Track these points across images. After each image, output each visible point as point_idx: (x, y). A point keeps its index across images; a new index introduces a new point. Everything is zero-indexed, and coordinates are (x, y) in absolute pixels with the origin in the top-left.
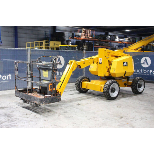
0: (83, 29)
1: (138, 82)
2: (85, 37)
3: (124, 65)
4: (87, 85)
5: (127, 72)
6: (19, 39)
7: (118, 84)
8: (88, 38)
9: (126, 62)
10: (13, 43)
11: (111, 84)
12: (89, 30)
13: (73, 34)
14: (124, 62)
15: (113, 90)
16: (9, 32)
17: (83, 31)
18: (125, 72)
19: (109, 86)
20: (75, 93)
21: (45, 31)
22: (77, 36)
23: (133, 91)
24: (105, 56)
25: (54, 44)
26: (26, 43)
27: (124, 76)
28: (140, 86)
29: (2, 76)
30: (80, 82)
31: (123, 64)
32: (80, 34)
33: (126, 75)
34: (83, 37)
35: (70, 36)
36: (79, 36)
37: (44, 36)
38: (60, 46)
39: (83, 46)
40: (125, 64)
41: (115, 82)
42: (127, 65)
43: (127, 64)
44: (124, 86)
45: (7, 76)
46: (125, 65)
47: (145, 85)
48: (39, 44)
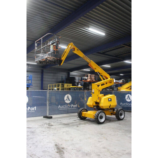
0: (89, 74)
1: (119, 112)
2: (90, 80)
4: (85, 114)
5: (111, 105)
6: (44, 82)
7: (104, 113)
8: (93, 80)
10: (40, 85)
11: (99, 113)
12: (93, 75)
13: (81, 78)
15: (101, 118)
16: (37, 78)
17: (89, 76)
18: (110, 105)
19: (98, 115)
20: (78, 120)
21: (62, 76)
22: (85, 79)
23: (116, 118)
25: (67, 86)
26: (49, 85)
27: (109, 108)
28: (121, 115)
29: (31, 108)
30: (80, 112)
31: (108, 100)
32: (86, 78)
33: (111, 107)
34: (89, 80)
35: (80, 80)
36: (86, 79)
37: (61, 80)
38: (71, 87)
39: (89, 86)
40: (110, 100)
41: (102, 112)
43: (111, 100)
44: (111, 114)
45: (34, 108)
46: (110, 101)
47: (125, 114)
48: (57, 85)
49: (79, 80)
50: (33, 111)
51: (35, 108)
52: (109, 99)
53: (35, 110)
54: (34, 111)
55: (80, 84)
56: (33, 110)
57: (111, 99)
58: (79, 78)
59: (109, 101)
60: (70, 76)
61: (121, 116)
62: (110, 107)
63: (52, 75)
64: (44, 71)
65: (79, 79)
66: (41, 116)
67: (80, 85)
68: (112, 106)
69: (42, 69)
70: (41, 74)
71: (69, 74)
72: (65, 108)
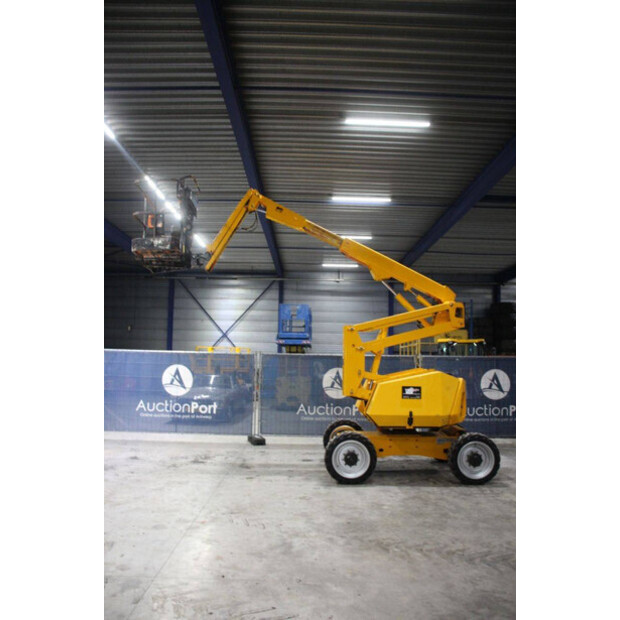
5: (414, 414)
9: (415, 388)
14: (408, 387)
18: (408, 414)
27: (408, 427)
28: (475, 460)
29: (199, 405)
31: (404, 391)
33: (416, 423)
40: (410, 391)
42: (420, 396)
43: (420, 392)
45: (210, 407)
46: (410, 396)
50: (207, 417)
51: (212, 409)
52: (405, 388)
53: (215, 412)
54: (210, 417)
56: (207, 414)
57: (419, 388)
59: (404, 395)
60: (502, 301)
61: (477, 469)
62: (410, 420)
66: (243, 434)
68: (419, 417)
71: (496, 294)
72: (326, 416)
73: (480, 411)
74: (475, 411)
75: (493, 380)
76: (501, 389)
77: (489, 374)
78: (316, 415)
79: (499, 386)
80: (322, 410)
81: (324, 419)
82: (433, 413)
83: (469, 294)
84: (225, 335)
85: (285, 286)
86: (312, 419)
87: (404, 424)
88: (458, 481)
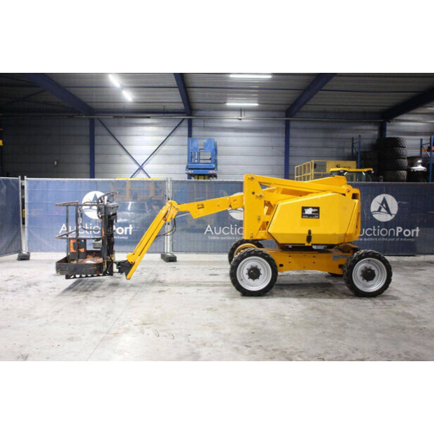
3: (303, 215)
5: (313, 233)
6: (291, 161)
9: (313, 208)
14: (307, 207)
18: (307, 233)
24: (253, 193)
27: (307, 244)
31: (303, 212)
33: (313, 241)
40: (309, 211)
42: (319, 215)
43: (318, 212)
44: (340, 270)
46: (309, 216)
49: (421, 146)
52: (304, 209)
55: (420, 161)
57: (318, 208)
58: (421, 140)
59: (304, 215)
60: (387, 136)
61: (370, 283)
62: (309, 238)
63: (321, 135)
64: (292, 124)
65: (424, 142)
66: (157, 252)
67: (423, 165)
69: (286, 120)
70: (284, 135)
71: (382, 130)
72: (230, 235)
73: (370, 232)
74: (365, 231)
75: (382, 204)
76: (389, 212)
77: (379, 199)
78: (222, 235)
79: (387, 209)
80: (227, 230)
81: (229, 238)
82: (330, 232)
83: (358, 130)
84: (141, 168)
85: (194, 124)
86: (218, 238)
87: (303, 241)
88: (352, 293)
